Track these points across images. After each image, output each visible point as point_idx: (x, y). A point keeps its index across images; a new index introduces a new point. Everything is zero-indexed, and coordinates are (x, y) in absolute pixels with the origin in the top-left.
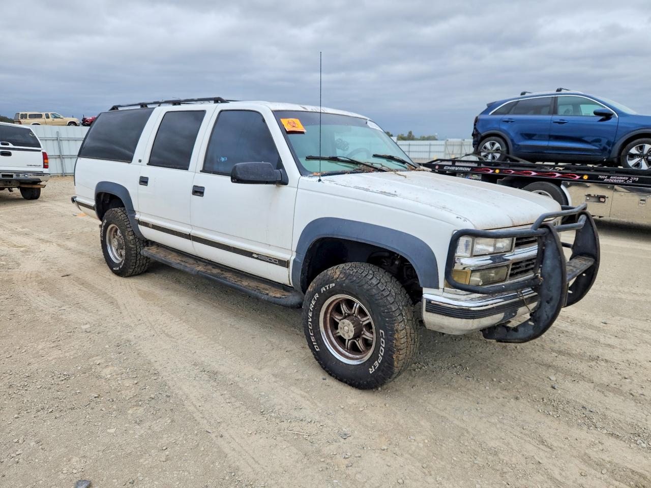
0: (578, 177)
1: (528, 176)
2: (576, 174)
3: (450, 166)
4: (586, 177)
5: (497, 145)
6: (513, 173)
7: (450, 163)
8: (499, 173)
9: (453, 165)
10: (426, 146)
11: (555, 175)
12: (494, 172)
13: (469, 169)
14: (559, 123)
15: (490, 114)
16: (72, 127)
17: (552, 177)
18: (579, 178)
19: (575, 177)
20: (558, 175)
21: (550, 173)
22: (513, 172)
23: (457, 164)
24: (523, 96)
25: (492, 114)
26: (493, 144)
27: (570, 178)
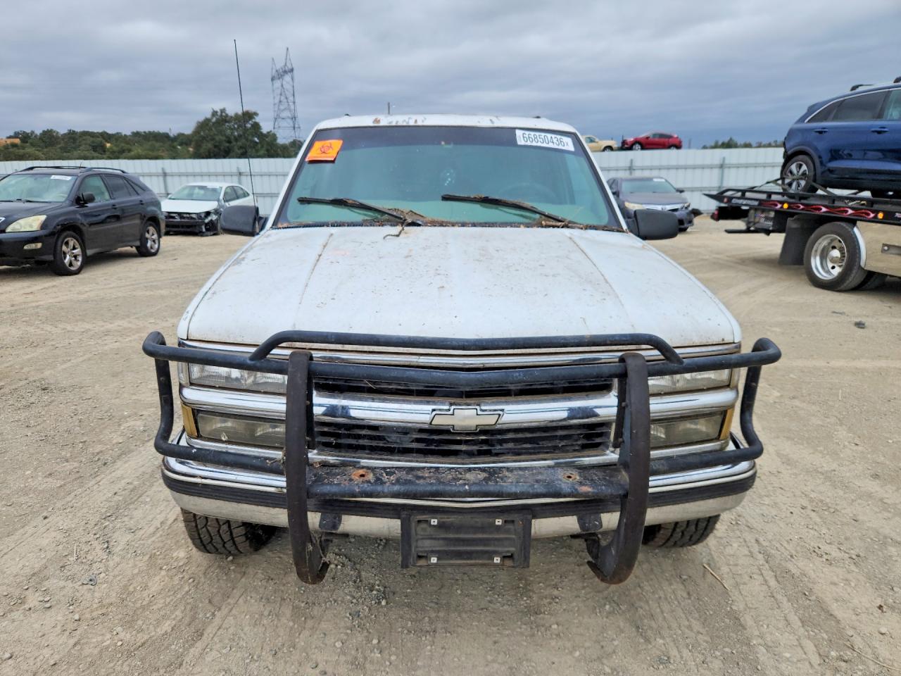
0: (872, 215)
1: (817, 212)
2: (870, 210)
3: (739, 198)
4: (880, 216)
5: (804, 167)
6: (803, 209)
7: (739, 194)
8: (788, 208)
9: (743, 197)
10: (707, 171)
11: (847, 211)
12: (782, 207)
13: (756, 203)
14: (879, 132)
15: (806, 121)
16: (608, 153)
17: (844, 215)
18: (873, 218)
19: (868, 214)
20: (850, 211)
21: (842, 209)
22: (802, 207)
23: (748, 195)
24: (853, 92)
25: (809, 121)
26: (800, 166)
27: (861, 216)
